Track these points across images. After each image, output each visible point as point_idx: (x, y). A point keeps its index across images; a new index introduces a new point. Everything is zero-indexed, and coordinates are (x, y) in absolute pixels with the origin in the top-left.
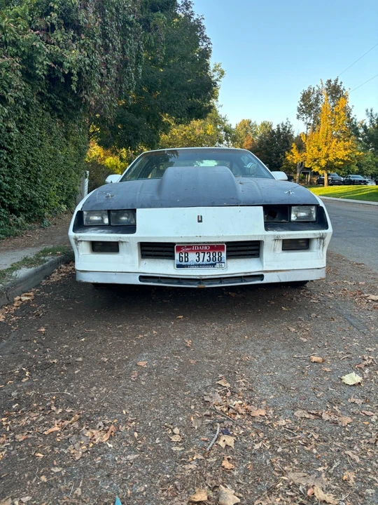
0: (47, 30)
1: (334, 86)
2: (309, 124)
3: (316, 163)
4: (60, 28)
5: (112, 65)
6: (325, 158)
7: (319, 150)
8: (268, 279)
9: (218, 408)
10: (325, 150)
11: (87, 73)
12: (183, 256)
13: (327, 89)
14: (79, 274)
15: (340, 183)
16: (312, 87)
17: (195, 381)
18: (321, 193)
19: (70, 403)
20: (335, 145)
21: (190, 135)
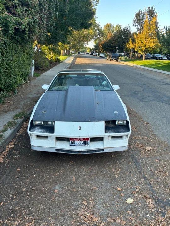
0: (13, 7)
1: (151, 10)
2: (138, 29)
3: (140, 49)
4: (19, 6)
5: (44, 18)
6: (144, 47)
7: (142, 43)
8: (105, 151)
9: (82, 217)
10: (144, 42)
11: (32, 26)
12: (73, 142)
13: (148, 12)
14: (32, 147)
15: (150, 58)
16: (141, 10)
17: (75, 202)
18: (141, 64)
19: (31, 214)
20: (150, 41)
21: (82, 33)
